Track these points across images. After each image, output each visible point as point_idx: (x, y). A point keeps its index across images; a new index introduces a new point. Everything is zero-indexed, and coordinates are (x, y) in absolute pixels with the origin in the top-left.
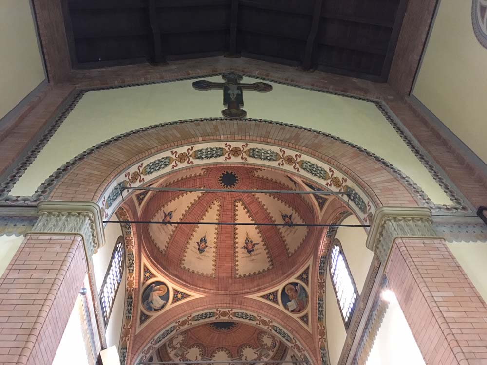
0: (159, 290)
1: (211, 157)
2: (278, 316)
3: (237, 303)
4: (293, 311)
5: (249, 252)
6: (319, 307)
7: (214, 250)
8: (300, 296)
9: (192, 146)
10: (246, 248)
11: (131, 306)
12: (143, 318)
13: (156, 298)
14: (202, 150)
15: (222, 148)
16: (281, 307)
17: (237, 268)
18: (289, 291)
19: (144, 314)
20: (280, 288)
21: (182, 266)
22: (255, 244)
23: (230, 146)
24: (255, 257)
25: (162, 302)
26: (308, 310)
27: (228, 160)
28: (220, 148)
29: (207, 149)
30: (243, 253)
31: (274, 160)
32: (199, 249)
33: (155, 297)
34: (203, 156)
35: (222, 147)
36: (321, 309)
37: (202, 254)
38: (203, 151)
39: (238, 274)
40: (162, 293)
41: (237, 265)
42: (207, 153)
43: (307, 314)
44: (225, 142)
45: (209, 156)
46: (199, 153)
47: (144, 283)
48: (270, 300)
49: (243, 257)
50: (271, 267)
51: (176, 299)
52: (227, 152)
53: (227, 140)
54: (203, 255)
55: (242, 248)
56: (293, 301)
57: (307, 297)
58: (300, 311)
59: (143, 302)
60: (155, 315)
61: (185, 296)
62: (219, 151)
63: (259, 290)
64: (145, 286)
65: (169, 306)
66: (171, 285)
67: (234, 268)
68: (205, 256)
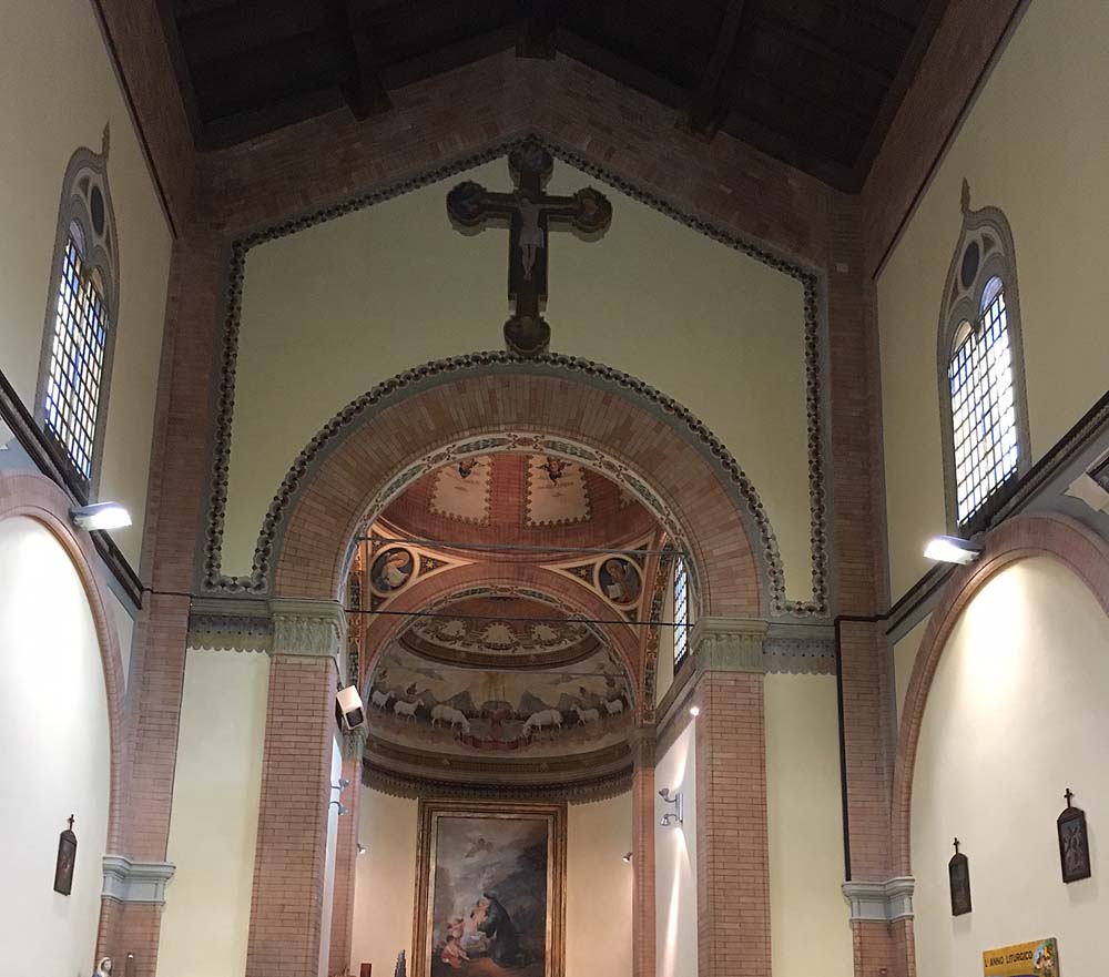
0: (397, 559)
2: (590, 605)
3: (525, 578)
4: (615, 600)
5: (553, 477)
6: (654, 609)
7: (488, 469)
8: (628, 580)
10: (548, 468)
11: (358, 594)
12: (376, 603)
13: (393, 573)
14: (470, 443)
15: (502, 439)
16: (597, 590)
17: (529, 506)
18: (613, 570)
19: (376, 597)
20: (599, 561)
21: (432, 510)
22: (564, 464)
23: (515, 436)
24: (563, 490)
25: (402, 576)
26: (638, 604)
28: (498, 439)
29: (478, 442)
30: (541, 478)
31: (586, 458)
32: (461, 470)
33: (390, 571)
34: (472, 449)
35: (502, 437)
36: (656, 612)
37: (467, 478)
38: (472, 444)
39: (530, 519)
40: (400, 563)
41: (530, 502)
42: (477, 445)
43: (636, 609)
46: (466, 447)
47: (373, 555)
48: (581, 577)
49: (541, 485)
50: (588, 517)
51: (424, 569)
53: (510, 431)
54: (468, 482)
55: (541, 468)
56: (617, 585)
57: (639, 584)
58: (626, 602)
59: (373, 580)
60: (393, 595)
61: (438, 564)
63: (564, 558)
64: (375, 558)
65: (414, 580)
66: (416, 551)
67: (523, 508)
68: (472, 482)
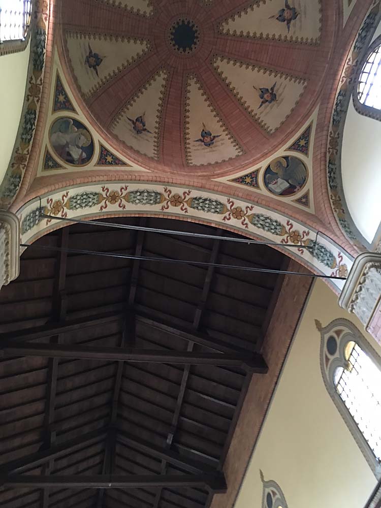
1: (206, 200)
9: (223, 221)
14: (214, 213)
15: (191, 207)
23: (182, 209)
27: (187, 190)
28: (194, 208)
29: (209, 211)
31: (132, 192)
34: (214, 203)
35: (192, 209)
38: (213, 210)
42: (210, 206)
44: (187, 214)
45: (207, 202)
46: (218, 210)
52: (186, 202)
53: (185, 216)
62: (195, 205)
